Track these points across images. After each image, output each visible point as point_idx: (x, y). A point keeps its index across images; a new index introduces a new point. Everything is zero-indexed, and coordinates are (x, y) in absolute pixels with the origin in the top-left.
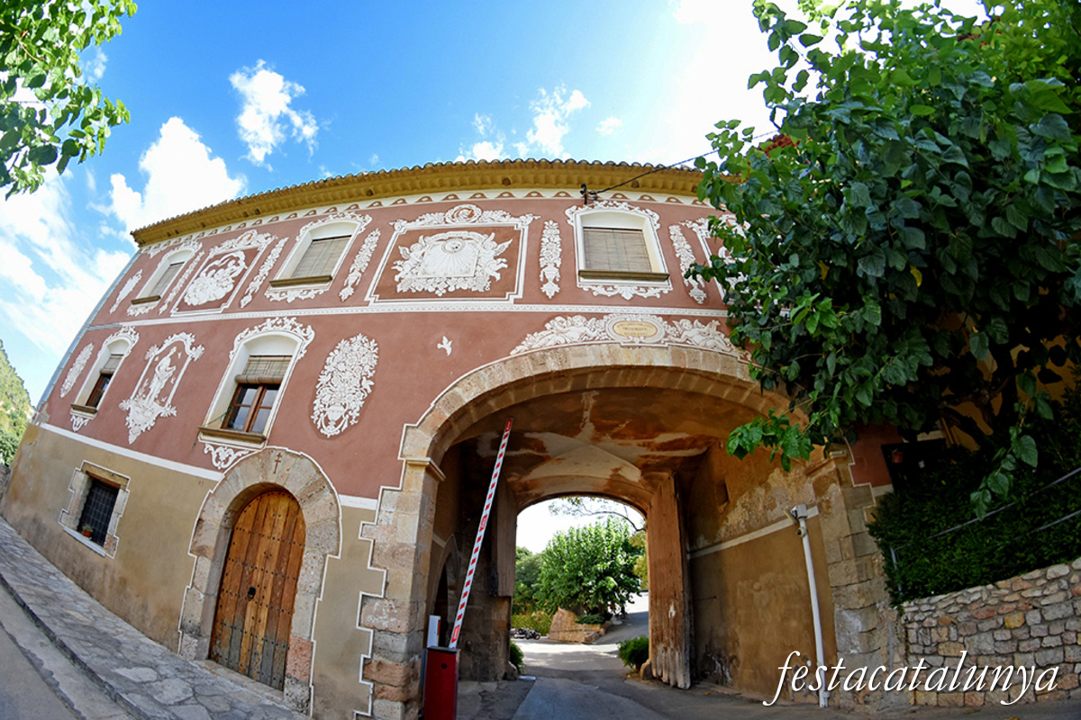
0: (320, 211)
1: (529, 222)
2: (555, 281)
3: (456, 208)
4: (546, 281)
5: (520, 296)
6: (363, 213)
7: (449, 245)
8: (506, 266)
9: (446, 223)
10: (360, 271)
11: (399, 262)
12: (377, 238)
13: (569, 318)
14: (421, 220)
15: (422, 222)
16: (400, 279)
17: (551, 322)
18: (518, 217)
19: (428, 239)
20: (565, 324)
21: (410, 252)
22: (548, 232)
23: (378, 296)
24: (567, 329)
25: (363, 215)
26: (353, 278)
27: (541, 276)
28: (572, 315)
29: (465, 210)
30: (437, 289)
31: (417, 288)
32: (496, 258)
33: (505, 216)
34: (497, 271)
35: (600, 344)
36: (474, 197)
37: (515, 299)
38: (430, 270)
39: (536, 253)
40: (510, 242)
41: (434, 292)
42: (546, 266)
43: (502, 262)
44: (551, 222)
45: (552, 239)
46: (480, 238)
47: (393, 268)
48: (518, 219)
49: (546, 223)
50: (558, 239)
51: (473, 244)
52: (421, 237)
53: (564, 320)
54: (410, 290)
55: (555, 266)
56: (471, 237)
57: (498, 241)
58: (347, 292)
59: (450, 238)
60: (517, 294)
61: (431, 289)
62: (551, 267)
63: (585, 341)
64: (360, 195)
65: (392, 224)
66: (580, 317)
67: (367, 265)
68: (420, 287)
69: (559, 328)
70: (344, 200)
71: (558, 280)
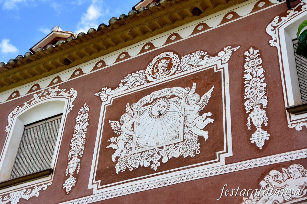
0: (24, 91)
1: (228, 58)
2: (263, 127)
3: (154, 60)
4: (254, 129)
5: (230, 154)
6: (67, 87)
7: (155, 109)
8: (212, 121)
9: (148, 82)
10: (78, 157)
11: (112, 140)
12: (87, 114)
13: (284, 169)
14: (124, 84)
15: (125, 87)
16: (117, 158)
17: (265, 178)
18: (216, 55)
19: (135, 105)
20: (280, 178)
21: (121, 125)
22: (250, 65)
23: (99, 181)
24: (283, 184)
25: (68, 90)
26: (73, 165)
27: (249, 124)
28: (287, 164)
29: (163, 61)
30: (151, 162)
31: (134, 166)
32: (201, 113)
33: (202, 57)
34: (204, 129)
36: (168, 41)
37: (226, 159)
38: (142, 142)
39: (239, 97)
40: (212, 90)
41: (150, 166)
42: (252, 110)
43: (207, 117)
44: (252, 50)
45: (255, 75)
46: (183, 93)
47: (108, 147)
48: (216, 58)
49: (247, 53)
50: (261, 71)
51: (177, 102)
52: (128, 105)
53: (279, 173)
54: (127, 169)
55: (262, 108)
56: (174, 94)
57: (200, 92)
58: (70, 183)
59: (155, 100)
60: (227, 152)
61: (146, 164)
62: (257, 110)
64: (58, 66)
65: (97, 94)
67: (83, 148)
68: (136, 164)
69: (275, 184)
70: (43, 74)
71: (266, 125)
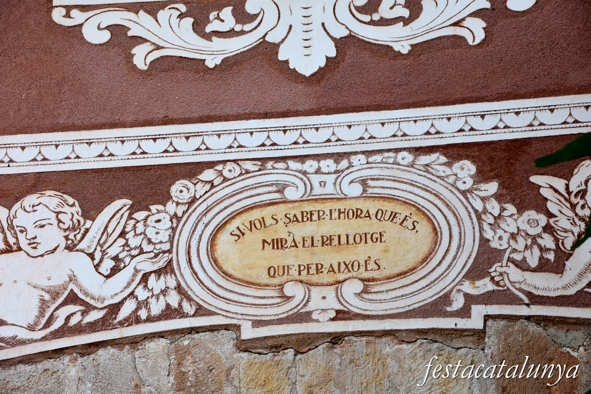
35: (134, 342)
63: (65, 331)
66: (50, 199)
